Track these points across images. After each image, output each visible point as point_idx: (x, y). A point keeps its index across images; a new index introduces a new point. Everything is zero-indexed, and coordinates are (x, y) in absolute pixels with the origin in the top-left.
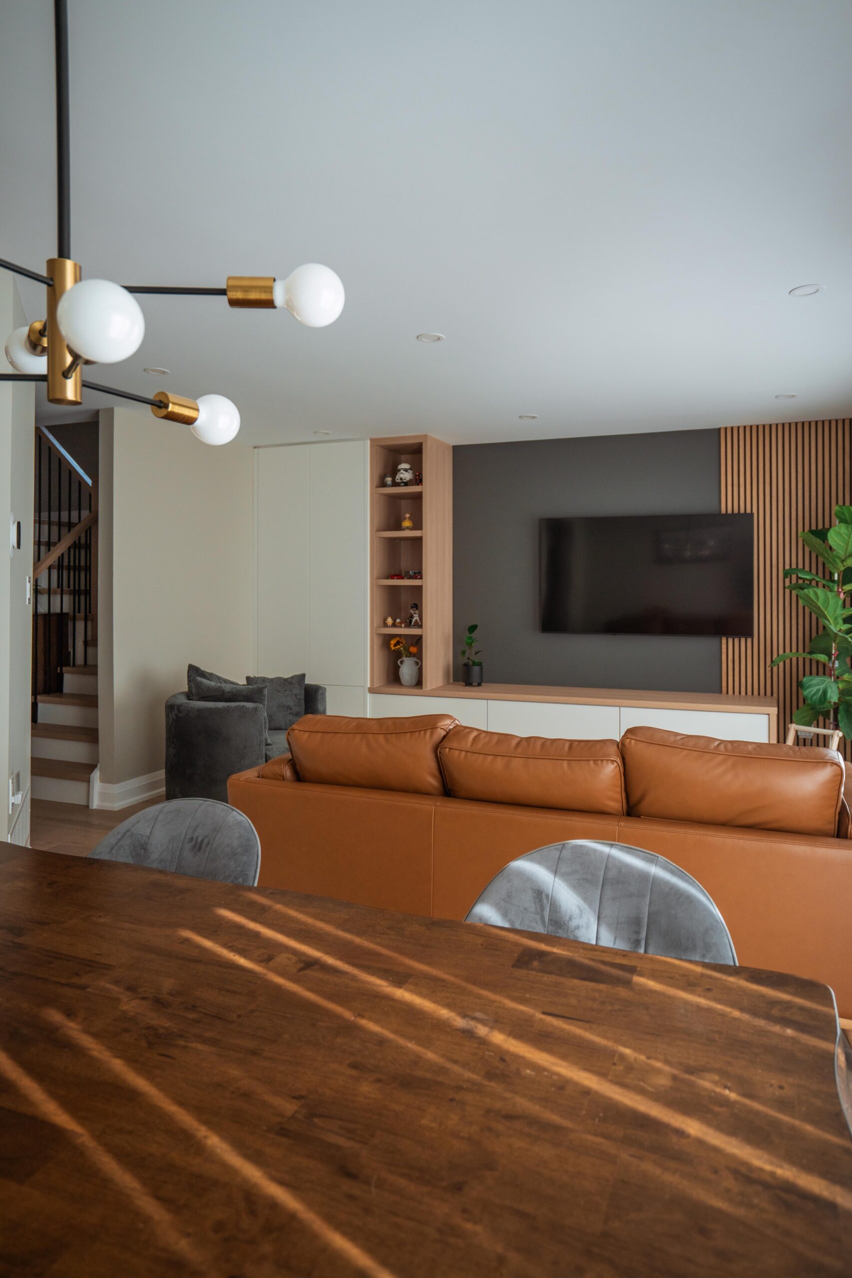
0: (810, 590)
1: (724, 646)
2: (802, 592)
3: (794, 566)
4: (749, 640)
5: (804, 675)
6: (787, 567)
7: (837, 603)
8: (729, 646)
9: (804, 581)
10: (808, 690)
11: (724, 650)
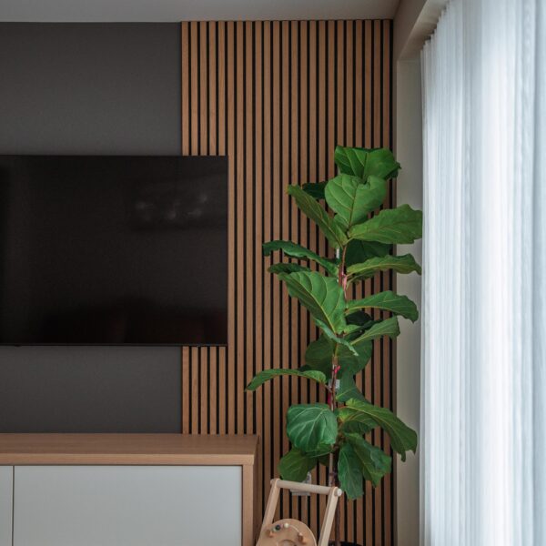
0: (299, 274)
1: (185, 360)
2: (288, 277)
3: (276, 238)
4: (222, 349)
5: (290, 404)
6: (268, 239)
7: (337, 292)
8: (193, 360)
9: (290, 261)
10: (295, 427)
11: (186, 366)
